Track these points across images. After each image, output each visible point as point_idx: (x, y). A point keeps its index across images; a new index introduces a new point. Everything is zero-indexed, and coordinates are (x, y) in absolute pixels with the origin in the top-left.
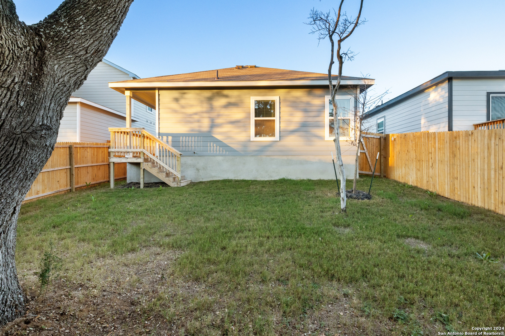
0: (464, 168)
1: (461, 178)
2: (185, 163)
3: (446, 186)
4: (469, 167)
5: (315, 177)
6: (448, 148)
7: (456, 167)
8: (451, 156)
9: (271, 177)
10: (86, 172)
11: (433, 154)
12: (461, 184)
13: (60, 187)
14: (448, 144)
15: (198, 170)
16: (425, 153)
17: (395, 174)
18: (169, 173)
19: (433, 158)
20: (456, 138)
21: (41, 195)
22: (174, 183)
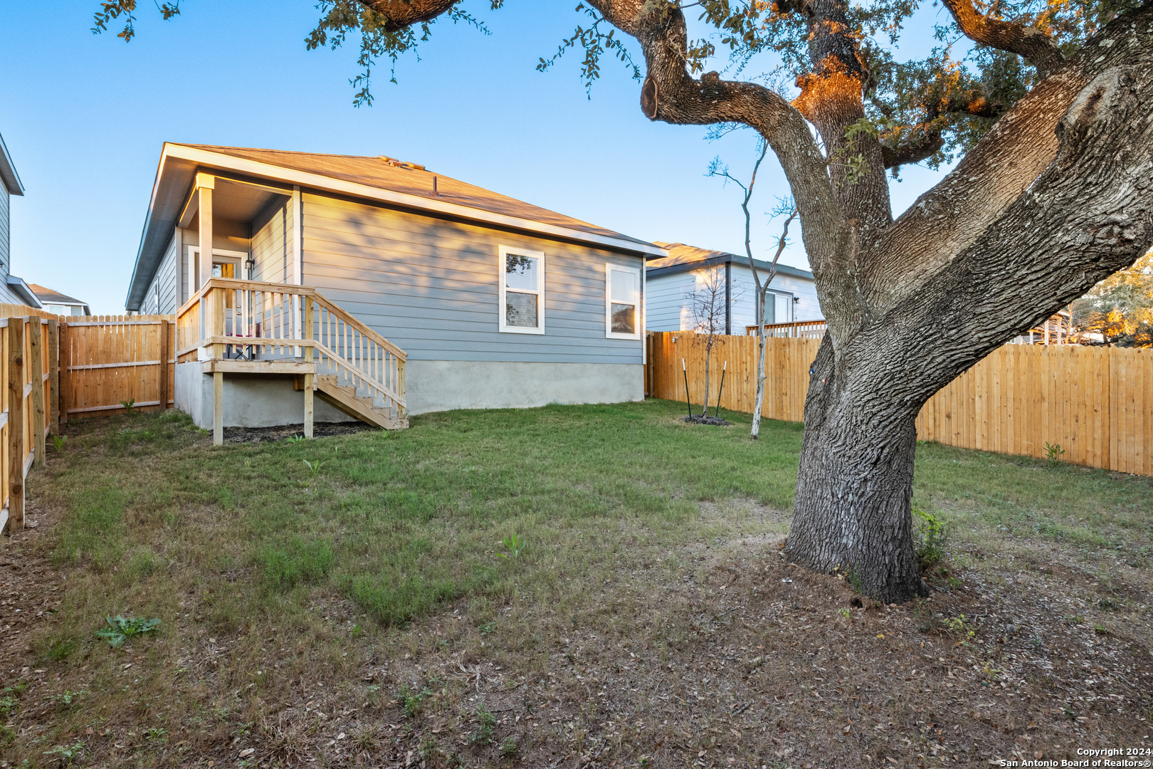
0: (796, 381)
1: (792, 393)
3: (770, 404)
4: (803, 380)
5: (594, 400)
6: (773, 357)
7: (784, 380)
8: (778, 367)
9: (532, 402)
11: (748, 364)
12: (793, 401)
14: (773, 352)
16: (735, 362)
17: (674, 393)
19: (748, 370)
20: (784, 345)
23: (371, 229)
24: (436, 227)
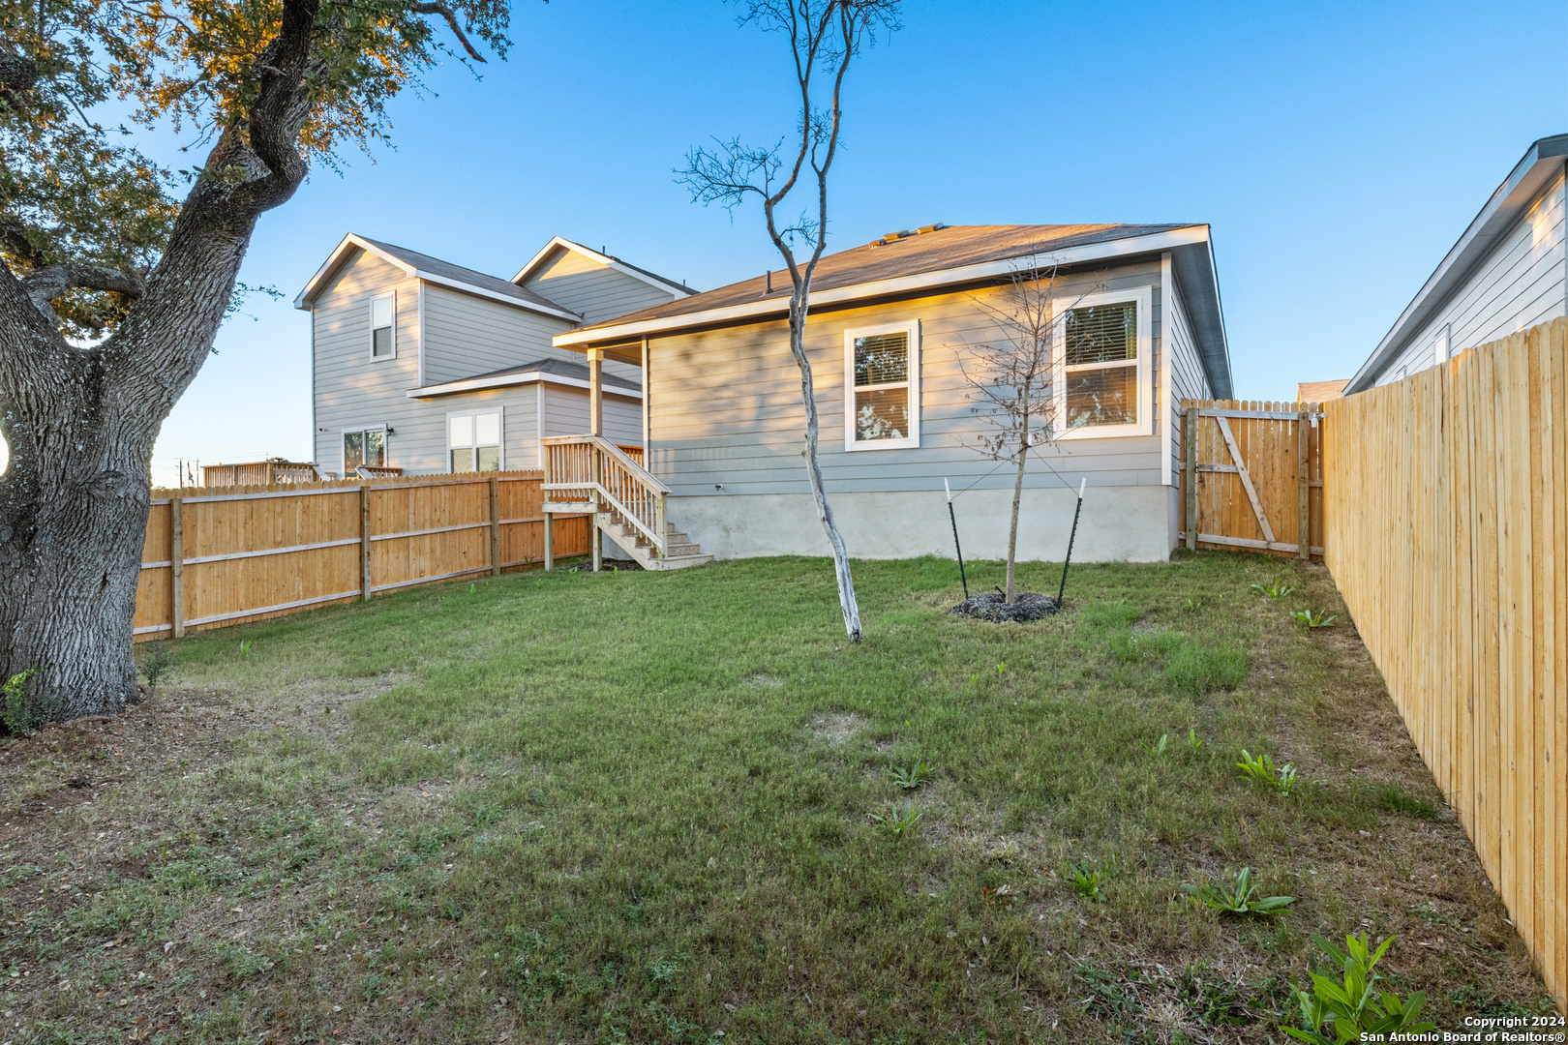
2: (701, 514)
9: (899, 551)
10: (530, 534)
13: (469, 563)
15: (727, 530)
18: (644, 537)
21: (427, 578)
22: (652, 562)
23: (699, 359)
24: (763, 333)
